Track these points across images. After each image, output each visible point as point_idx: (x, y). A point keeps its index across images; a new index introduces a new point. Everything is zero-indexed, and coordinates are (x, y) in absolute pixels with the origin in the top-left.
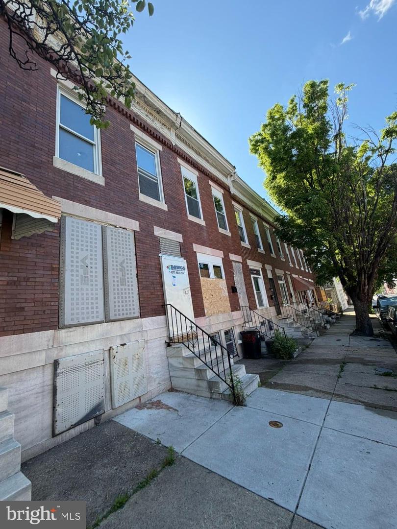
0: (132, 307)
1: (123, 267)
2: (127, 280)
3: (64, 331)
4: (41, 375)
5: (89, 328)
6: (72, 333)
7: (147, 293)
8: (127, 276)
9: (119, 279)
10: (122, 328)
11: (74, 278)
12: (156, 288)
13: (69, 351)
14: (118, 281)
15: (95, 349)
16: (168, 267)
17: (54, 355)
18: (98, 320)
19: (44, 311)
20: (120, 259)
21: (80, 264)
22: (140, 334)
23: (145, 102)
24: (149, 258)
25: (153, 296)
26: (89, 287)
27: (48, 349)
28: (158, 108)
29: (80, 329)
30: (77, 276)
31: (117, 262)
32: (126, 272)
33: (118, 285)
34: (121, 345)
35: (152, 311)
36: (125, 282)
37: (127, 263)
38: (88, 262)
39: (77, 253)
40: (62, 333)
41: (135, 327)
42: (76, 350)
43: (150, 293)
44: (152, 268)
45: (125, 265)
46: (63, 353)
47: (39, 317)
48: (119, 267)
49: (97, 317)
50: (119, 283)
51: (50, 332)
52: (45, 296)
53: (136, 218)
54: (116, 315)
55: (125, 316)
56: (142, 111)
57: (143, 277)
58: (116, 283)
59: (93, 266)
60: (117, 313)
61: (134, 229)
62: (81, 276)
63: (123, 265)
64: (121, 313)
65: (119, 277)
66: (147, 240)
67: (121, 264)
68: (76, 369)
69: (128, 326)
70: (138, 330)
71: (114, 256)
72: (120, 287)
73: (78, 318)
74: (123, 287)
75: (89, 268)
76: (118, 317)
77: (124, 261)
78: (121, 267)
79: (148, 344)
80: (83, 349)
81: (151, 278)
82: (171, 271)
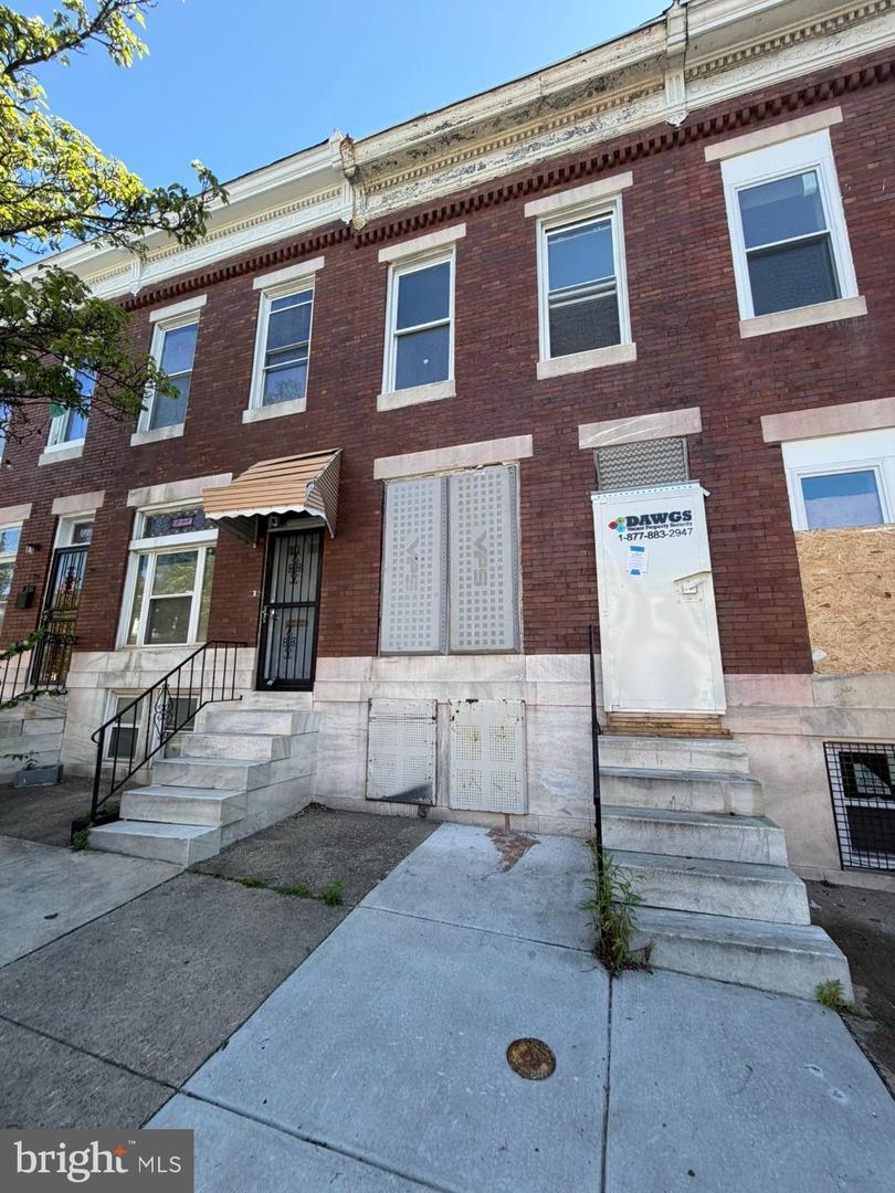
0: (497, 629)
1: (480, 547)
2: (489, 573)
3: (383, 660)
4: (357, 714)
5: (417, 661)
6: (394, 665)
7: (544, 599)
8: (489, 565)
9: (472, 574)
10: (476, 669)
11: (398, 579)
12: (572, 585)
13: (388, 690)
14: (469, 578)
15: (422, 697)
16: (613, 525)
17: (370, 690)
18: (429, 649)
19: (362, 630)
20: (477, 532)
21: (407, 555)
22: (516, 688)
23: (556, 106)
24: (555, 514)
25: (563, 605)
26: (419, 593)
27: (365, 682)
28: (590, 81)
29: (404, 660)
30: (401, 575)
31: (468, 539)
32: (489, 557)
33: (469, 586)
34: (467, 700)
35: (557, 640)
36: (486, 578)
37: (492, 538)
38: (417, 550)
39: (402, 539)
40: (382, 663)
41: (507, 672)
42: (397, 692)
43: (553, 599)
44: (565, 536)
45: (486, 543)
46: (379, 692)
47: (356, 637)
48: (474, 549)
49: (428, 644)
50: (472, 582)
51: (368, 659)
52: (364, 609)
53: (526, 429)
54: (462, 643)
55: (481, 647)
56: (560, 134)
57: (535, 563)
58: (465, 583)
59: (426, 556)
60: (465, 638)
61: (519, 457)
62: (407, 576)
63: (483, 544)
64: (473, 639)
65: (473, 570)
66: (552, 471)
67: (479, 543)
68: (393, 719)
69: (491, 666)
70: (514, 678)
71: (465, 529)
72: (474, 589)
73: (398, 644)
74: (481, 589)
75: (420, 563)
76: (466, 647)
77: (483, 536)
78: (477, 549)
79: (539, 714)
80: (408, 694)
81: (557, 561)
82: (625, 533)
